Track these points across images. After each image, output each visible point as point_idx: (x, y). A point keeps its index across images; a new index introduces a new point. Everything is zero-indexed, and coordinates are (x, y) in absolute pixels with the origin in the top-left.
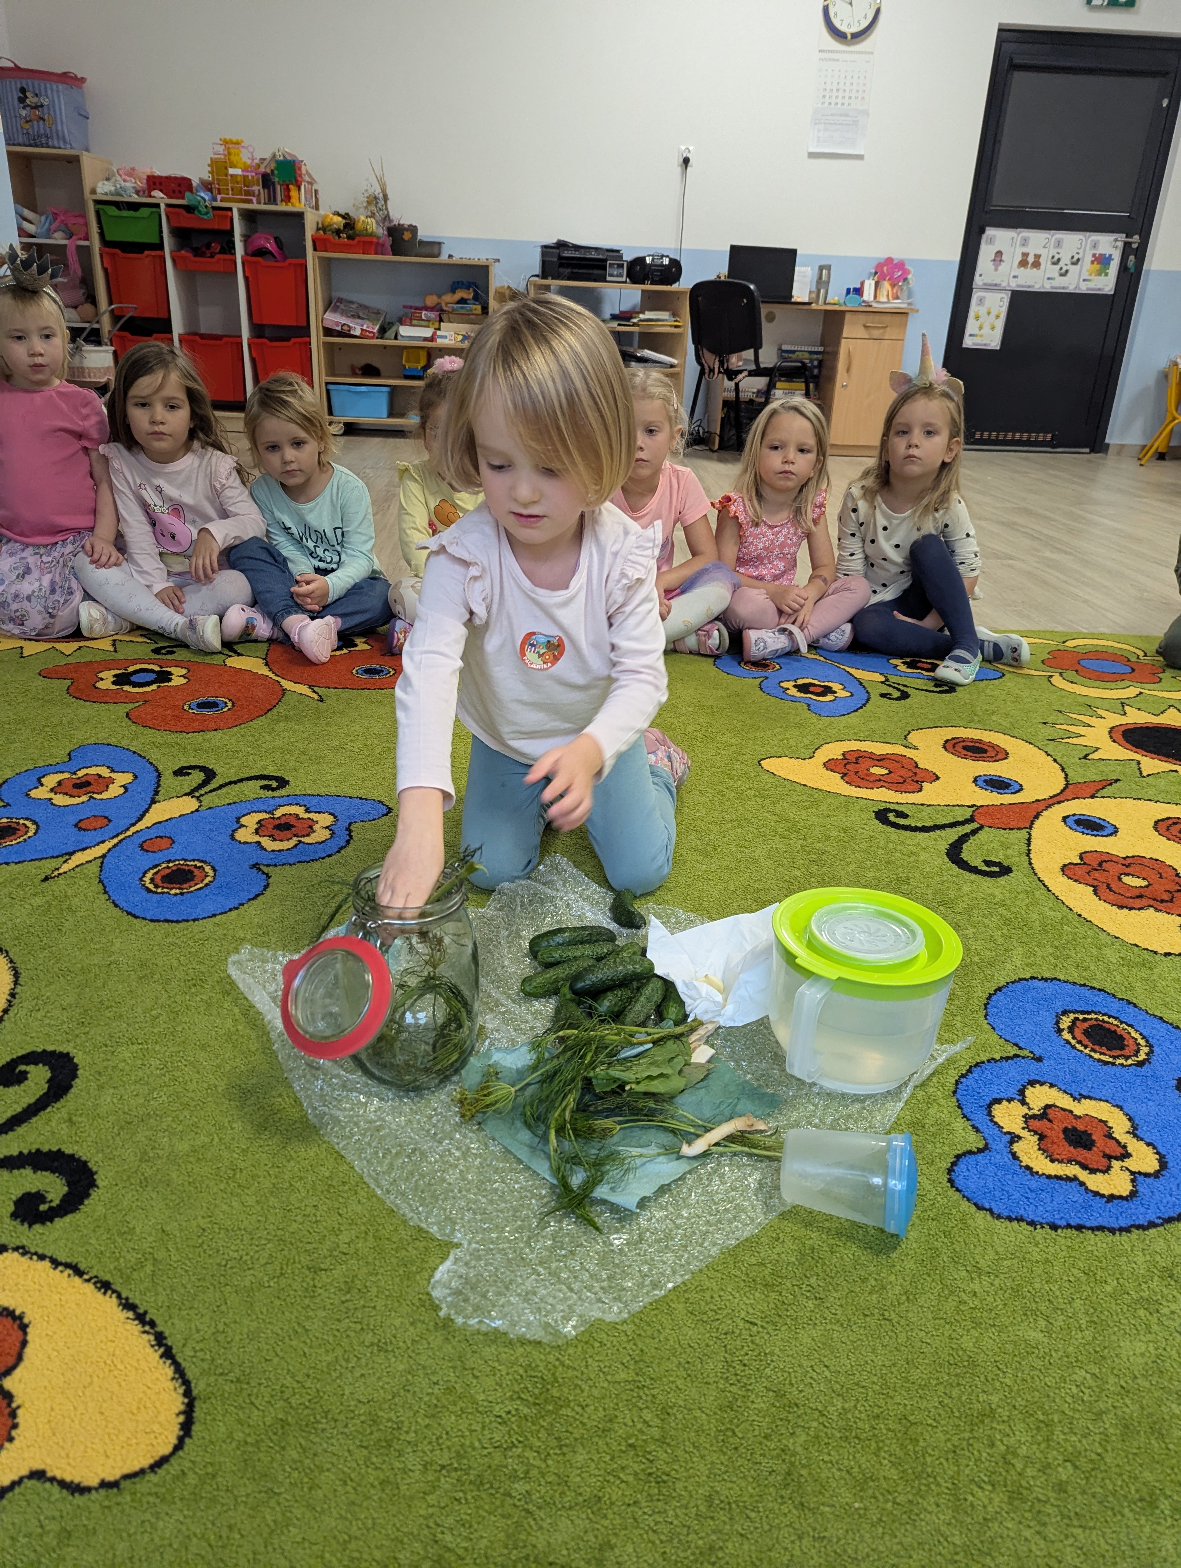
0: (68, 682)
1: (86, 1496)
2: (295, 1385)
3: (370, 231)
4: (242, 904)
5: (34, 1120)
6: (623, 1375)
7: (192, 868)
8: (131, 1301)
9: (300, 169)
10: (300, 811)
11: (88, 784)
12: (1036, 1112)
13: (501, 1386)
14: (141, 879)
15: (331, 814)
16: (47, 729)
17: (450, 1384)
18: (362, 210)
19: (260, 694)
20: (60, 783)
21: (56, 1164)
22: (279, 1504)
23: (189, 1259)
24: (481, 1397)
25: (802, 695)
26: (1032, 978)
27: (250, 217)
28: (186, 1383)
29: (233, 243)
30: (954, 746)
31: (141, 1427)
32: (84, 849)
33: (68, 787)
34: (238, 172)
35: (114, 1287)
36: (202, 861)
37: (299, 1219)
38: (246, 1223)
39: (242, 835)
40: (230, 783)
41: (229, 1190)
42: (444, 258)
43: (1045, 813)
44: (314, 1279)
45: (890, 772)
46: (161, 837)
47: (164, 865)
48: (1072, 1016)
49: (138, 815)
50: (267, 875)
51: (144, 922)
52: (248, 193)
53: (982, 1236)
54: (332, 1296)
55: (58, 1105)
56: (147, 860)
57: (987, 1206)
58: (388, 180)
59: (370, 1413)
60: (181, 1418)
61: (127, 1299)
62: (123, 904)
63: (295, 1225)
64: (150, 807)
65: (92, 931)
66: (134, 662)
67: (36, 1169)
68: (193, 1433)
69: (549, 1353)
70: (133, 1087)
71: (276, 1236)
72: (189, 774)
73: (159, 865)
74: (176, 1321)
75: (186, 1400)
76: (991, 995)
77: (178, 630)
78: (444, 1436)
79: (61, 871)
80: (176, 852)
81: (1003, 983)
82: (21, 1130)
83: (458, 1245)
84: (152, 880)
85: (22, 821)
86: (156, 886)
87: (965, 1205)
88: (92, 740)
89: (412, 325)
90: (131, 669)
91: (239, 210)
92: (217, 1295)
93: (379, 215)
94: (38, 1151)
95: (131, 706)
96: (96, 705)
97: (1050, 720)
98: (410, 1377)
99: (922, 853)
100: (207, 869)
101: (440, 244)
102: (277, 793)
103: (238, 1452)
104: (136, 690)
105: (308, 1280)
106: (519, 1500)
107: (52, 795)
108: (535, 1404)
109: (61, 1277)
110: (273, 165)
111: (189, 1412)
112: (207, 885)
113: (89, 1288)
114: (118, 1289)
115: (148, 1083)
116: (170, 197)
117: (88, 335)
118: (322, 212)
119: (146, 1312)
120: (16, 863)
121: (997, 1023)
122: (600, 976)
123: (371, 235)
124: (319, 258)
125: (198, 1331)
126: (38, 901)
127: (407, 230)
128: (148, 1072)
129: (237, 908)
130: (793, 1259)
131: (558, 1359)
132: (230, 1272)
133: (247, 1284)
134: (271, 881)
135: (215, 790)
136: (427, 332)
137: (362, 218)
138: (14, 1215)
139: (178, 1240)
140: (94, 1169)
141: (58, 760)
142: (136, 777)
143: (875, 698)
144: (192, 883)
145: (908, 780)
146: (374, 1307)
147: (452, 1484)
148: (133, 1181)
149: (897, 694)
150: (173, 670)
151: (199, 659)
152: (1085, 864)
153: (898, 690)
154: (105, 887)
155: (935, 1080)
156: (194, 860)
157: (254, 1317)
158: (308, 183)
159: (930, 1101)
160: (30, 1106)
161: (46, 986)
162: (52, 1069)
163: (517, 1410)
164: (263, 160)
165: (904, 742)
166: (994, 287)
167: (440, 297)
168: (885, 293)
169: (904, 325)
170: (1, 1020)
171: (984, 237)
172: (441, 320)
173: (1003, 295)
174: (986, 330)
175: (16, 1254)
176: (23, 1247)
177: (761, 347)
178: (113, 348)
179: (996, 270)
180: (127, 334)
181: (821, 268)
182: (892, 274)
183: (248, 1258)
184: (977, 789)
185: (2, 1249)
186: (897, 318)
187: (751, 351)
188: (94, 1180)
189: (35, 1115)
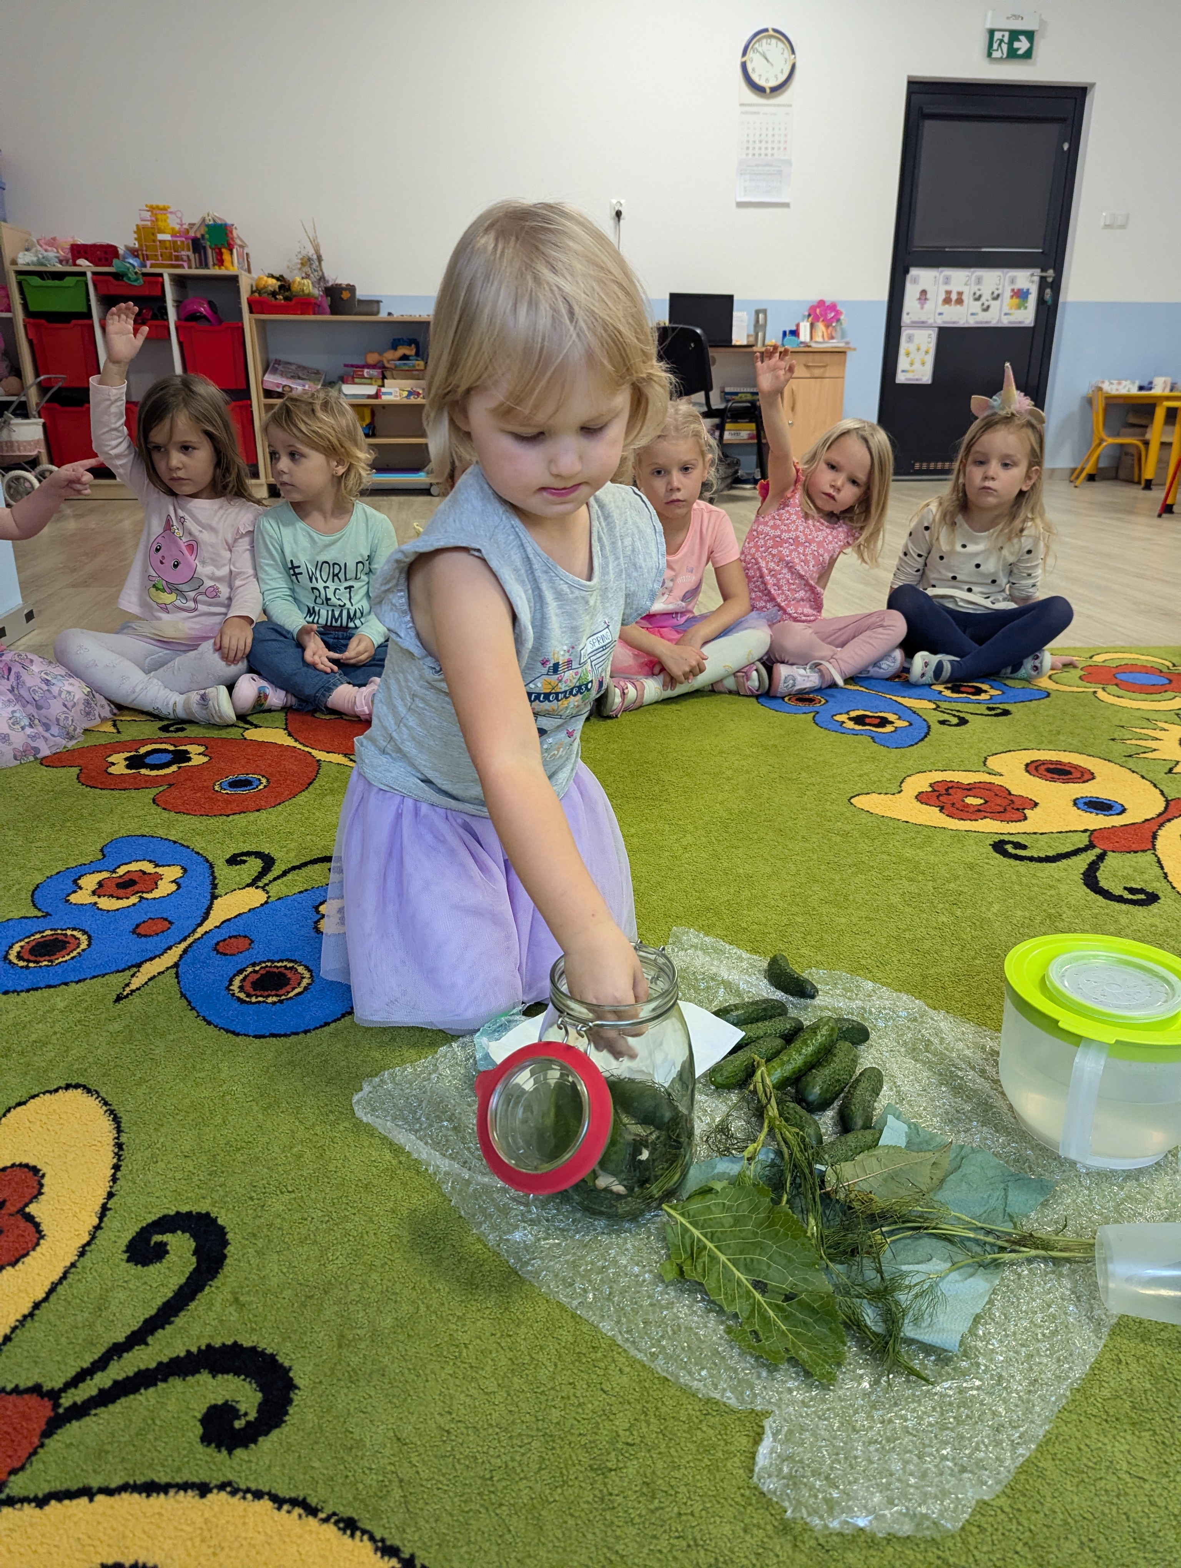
0: (76, 770)
3: (306, 292)
5: (192, 1305)
7: (282, 970)
8: (388, 1543)
9: (231, 232)
11: (133, 882)
14: (228, 989)
16: (68, 824)
18: (296, 272)
19: (294, 768)
20: (100, 884)
21: (236, 1362)
23: (444, 1475)
25: (861, 727)
27: (180, 281)
29: (165, 309)
30: (1036, 768)
32: (151, 959)
34: (167, 237)
35: (360, 1524)
36: (291, 961)
37: (557, 1402)
38: (495, 1415)
39: (325, 928)
40: (294, 868)
41: (460, 1374)
42: (383, 315)
43: (1160, 832)
44: (605, 1484)
45: (986, 802)
46: (235, 937)
47: (250, 970)
49: (201, 912)
51: (249, 1039)
52: (178, 258)
54: (637, 1506)
55: (216, 1283)
56: (228, 966)
58: (320, 240)
61: (383, 1540)
62: (216, 1021)
63: (556, 1413)
64: (212, 903)
65: (190, 1056)
66: (143, 742)
67: (214, 1372)
70: (300, 1249)
71: (538, 1429)
72: (244, 862)
73: (243, 970)
79: (132, 987)
80: (259, 953)
82: (180, 1320)
83: (769, 1414)
84: (241, 988)
85: (69, 932)
86: (249, 995)
88: (123, 833)
89: (354, 383)
90: (143, 750)
91: (170, 275)
92: (495, 1519)
93: (314, 276)
94: (209, 1346)
95: (154, 791)
96: (116, 793)
97: (1116, 736)
99: (1059, 885)
100: (301, 969)
101: (378, 302)
104: (154, 773)
105: (598, 1485)
107: (95, 899)
109: (292, 1520)
110: (203, 230)
112: (306, 989)
113: (331, 1529)
114: (368, 1528)
115: (315, 1242)
116: (97, 265)
117: (14, 410)
118: (255, 274)
119: (413, 1556)
120: (77, 982)
123: (308, 295)
124: (257, 321)
126: (116, 1026)
127: (345, 289)
128: (313, 1228)
131: (939, 1558)
132: (499, 1486)
133: (526, 1500)
135: (278, 877)
136: (371, 390)
137: (298, 279)
138: (206, 1439)
139: (422, 1450)
140: (287, 1364)
141: (90, 858)
142: (185, 869)
143: (935, 727)
144: (288, 988)
145: (1009, 808)
146: (692, 1514)
148: (339, 1375)
149: (955, 721)
150: (189, 748)
151: (213, 734)
153: (954, 716)
154: (189, 1003)
156: (282, 961)
157: (550, 1545)
158: (241, 246)
160: (181, 1288)
162: (194, 1236)
164: (192, 225)
165: (985, 769)
166: (921, 325)
167: (381, 354)
168: (820, 334)
169: (843, 363)
170: (114, 1179)
171: (909, 277)
172: (384, 377)
173: (930, 332)
174: (917, 366)
175: (223, 1494)
176: (229, 1484)
177: (711, 389)
178: (42, 420)
179: (922, 308)
180: (56, 405)
181: (757, 312)
182: (825, 316)
183: (516, 1464)
184: (1080, 812)
185: (203, 1490)
186: (836, 357)
187: (702, 393)
188: (291, 1379)
189: (193, 1299)
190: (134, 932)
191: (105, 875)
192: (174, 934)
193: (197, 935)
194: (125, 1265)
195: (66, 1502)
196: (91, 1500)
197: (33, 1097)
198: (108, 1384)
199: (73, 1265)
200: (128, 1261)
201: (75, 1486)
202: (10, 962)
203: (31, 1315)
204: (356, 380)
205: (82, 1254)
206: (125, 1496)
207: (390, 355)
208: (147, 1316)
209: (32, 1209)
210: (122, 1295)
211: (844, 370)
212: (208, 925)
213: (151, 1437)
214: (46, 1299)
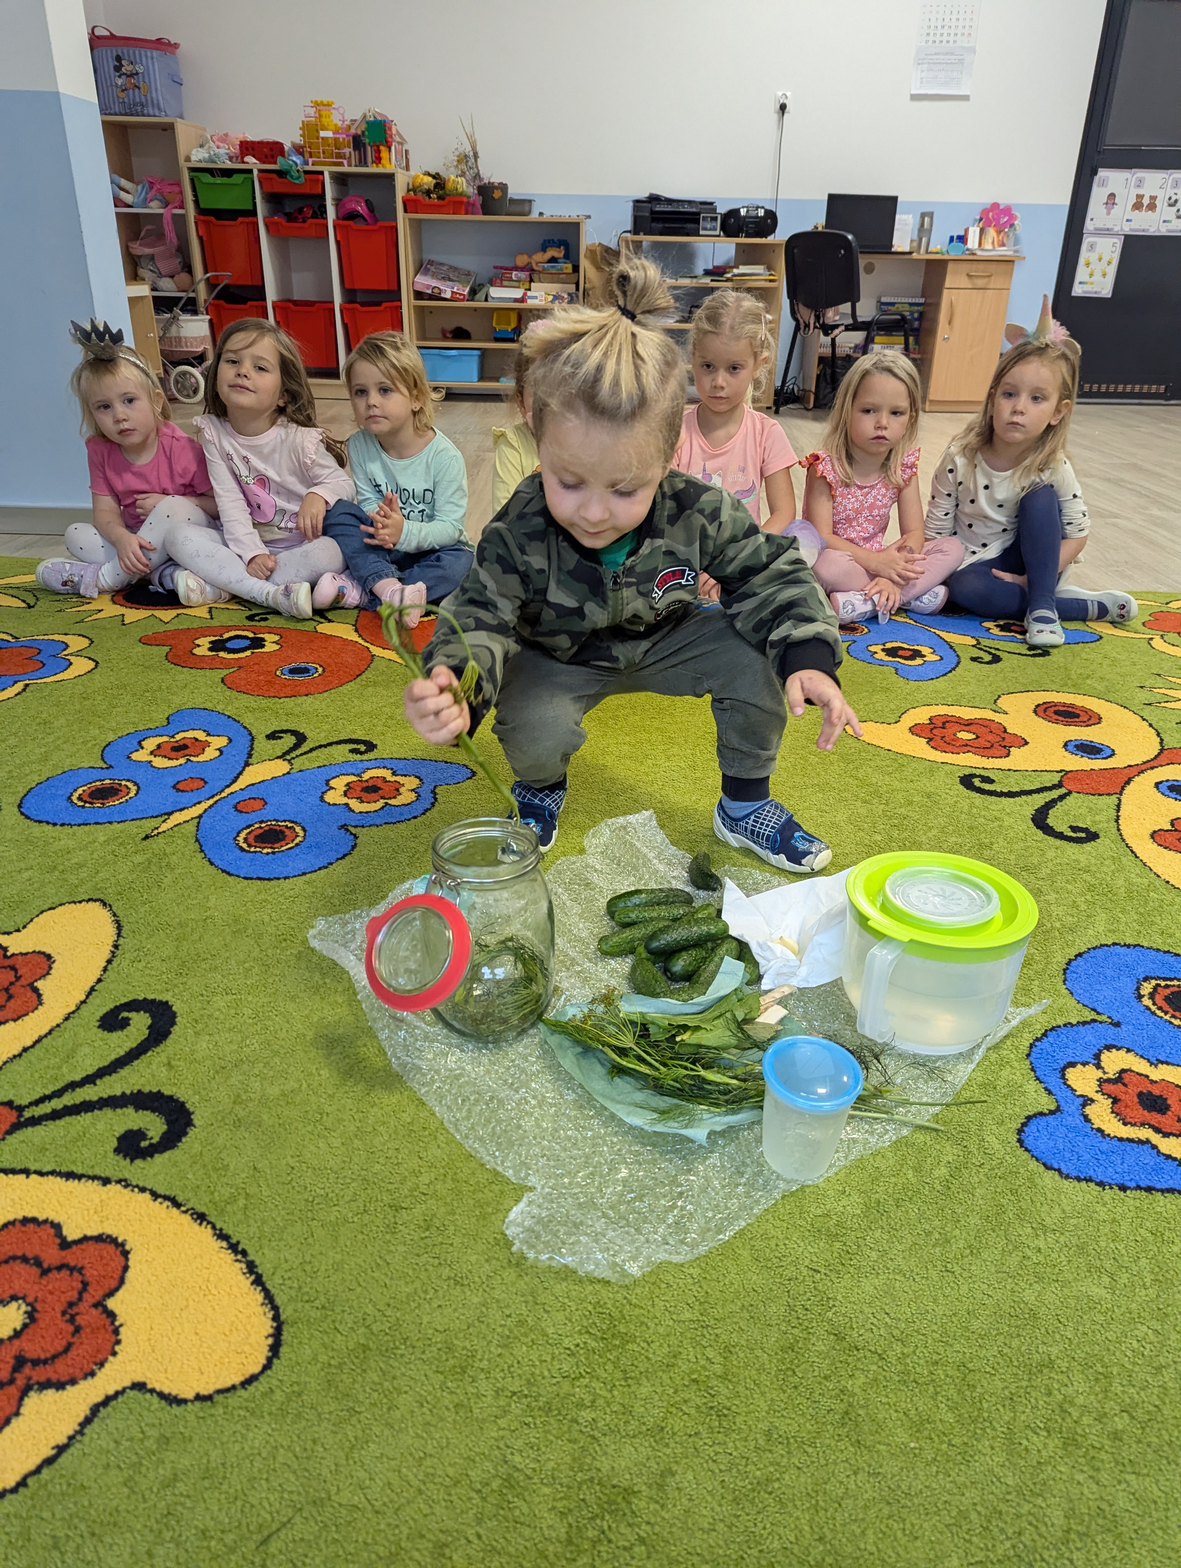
0: (167, 649)
1: (183, 1406)
2: (377, 1314)
3: (460, 190)
4: (331, 864)
5: (136, 1063)
6: (688, 1315)
7: (284, 829)
8: (224, 1232)
9: (390, 129)
10: (387, 774)
11: (184, 747)
12: (1111, 1076)
13: (570, 1321)
14: (235, 839)
15: (416, 777)
16: (147, 694)
17: (521, 1318)
18: (452, 169)
19: (350, 660)
20: (159, 746)
21: (156, 1104)
22: (360, 1422)
23: (279, 1195)
24: (551, 1330)
25: (890, 659)
26: (1114, 944)
27: (341, 180)
28: (275, 1308)
29: (325, 207)
30: (1045, 711)
31: (233, 1347)
32: (181, 810)
33: (167, 750)
34: (329, 134)
35: (209, 1218)
36: (292, 822)
37: (381, 1160)
38: (331, 1162)
39: (330, 797)
40: (320, 746)
41: (316, 1133)
42: (534, 216)
43: (1136, 779)
44: (395, 1217)
45: (977, 737)
46: (255, 798)
47: (257, 826)
48: (1154, 982)
49: (232, 776)
50: (355, 835)
51: (238, 879)
52: (339, 156)
53: (1049, 1195)
54: (412, 1232)
55: (158, 1049)
56: (242, 820)
57: (1056, 1166)
58: (478, 137)
59: (446, 1342)
60: (270, 1341)
61: (221, 1230)
62: (218, 862)
63: (378, 1166)
64: (244, 770)
65: (189, 887)
66: (229, 628)
67: (137, 1108)
68: (281, 1355)
69: (617, 1292)
70: (227, 1035)
71: (360, 1175)
72: (281, 738)
73: (252, 825)
74: (266, 1251)
75: (275, 1324)
76: (1070, 961)
77: (270, 598)
78: (516, 1365)
79: (160, 830)
80: (268, 813)
81: (1084, 949)
82: (124, 1072)
83: (532, 1189)
84: (246, 840)
85: (123, 783)
86: (250, 846)
87: (1033, 1165)
88: (190, 705)
89: (502, 286)
90: (226, 636)
91: (330, 173)
92: (305, 1228)
93: (469, 174)
94: (139, 1091)
95: (226, 672)
96: (193, 671)
97: (1147, 684)
98: (484, 1310)
99: (1006, 818)
100: (298, 829)
101: (530, 201)
102: (365, 757)
103: (323, 1374)
104: (231, 656)
105: (389, 1217)
106: (586, 1427)
107: (152, 758)
108: (603, 1339)
109: (161, 1208)
110: (364, 126)
111: (277, 1335)
112: (297, 845)
113: (187, 1218)
114: (213, 1220)
115: (240, 1031)
116: (262, 162)
117: (183, 306)
118: (412, 172)
119: (238, 1243)
120: (119, 823)
121: (1076, 988)
122: (674, 936)
123: (462, 194)
124: (410, 219)
125: (286, 1261)
126: (139, 859)
127: (497, 188)
128: (242, 1021)
129: (326, 867)
130: (859, 1212)
131: (625, 1298)
132: (316, 1207)
133: (333, 1219)
134: (358, 841)
135: (305, 753)
136: (518, 293)
137: (453, 177)
138: (118, 1150)
139: (269, 1177)
140: (191, 1110)
141: (157, 724)
142: (230, 740)
143: (965, 662)
144: (283, 843)
145: (996, 745)
146: (452, 1245)
147: (522, 1409)
148: (227, 1121)
149: (988, 658)
150: (266, 636)
151: (292, 625)
152: (1176, 830)
153: (990, 653)
154: (201, 846)
155: (1009, 1043)
156: (285, 821)
157: (339, 1249)
158: (399, 143)
159: (1003, 1063)
160: (131, 1050)
161: (147, 938)
162: (152, 1017)
163: (585, 1343)
164: (354, 121)
165: (993, 706)
166: (1105, 232)
167: (530, 257)
168: (990, 241)
169: (1010, 274)
170: (105, 970)
171: (1096, 179)
172: (531, 281)
173: (1116, 240)
174: (1097, 277)
175: (119, 1186)
176: (125, 1180)
177: (859, 300)
178: (208, 317)
179: (1108, 213)
180: (222, 302)
181: (923, 215)
182: (997, 221)
183: (333, 1195)
184: (1067, 754)
185: (106, 1181)
186: (1002, 266)
187: (849, 304)
188: (192, 1120)
189: (137, 1058)
190: (174, 787)
191: (165, 739)
192: (207, 791)
193: (223, 795)
194: (96, 1030)
195: (11, 1176)
196: (27, 1177)
197: (61, 905)
198: (60, 1106)
199: (58, 1026)
200: (99, 1027)
201: (18, 1167)
202: (72, 802)
203: (20, 1055)
204: (505, 283)
205: (67, 1019)
206: (50, 1177)
207: (540, 257)
208: (101, 1066)
209: (39, 984)
210: (86, 1050)
211: (1010, 282)
212: (235, 787)
213: (80, 1143)
214: (33, 1046)
